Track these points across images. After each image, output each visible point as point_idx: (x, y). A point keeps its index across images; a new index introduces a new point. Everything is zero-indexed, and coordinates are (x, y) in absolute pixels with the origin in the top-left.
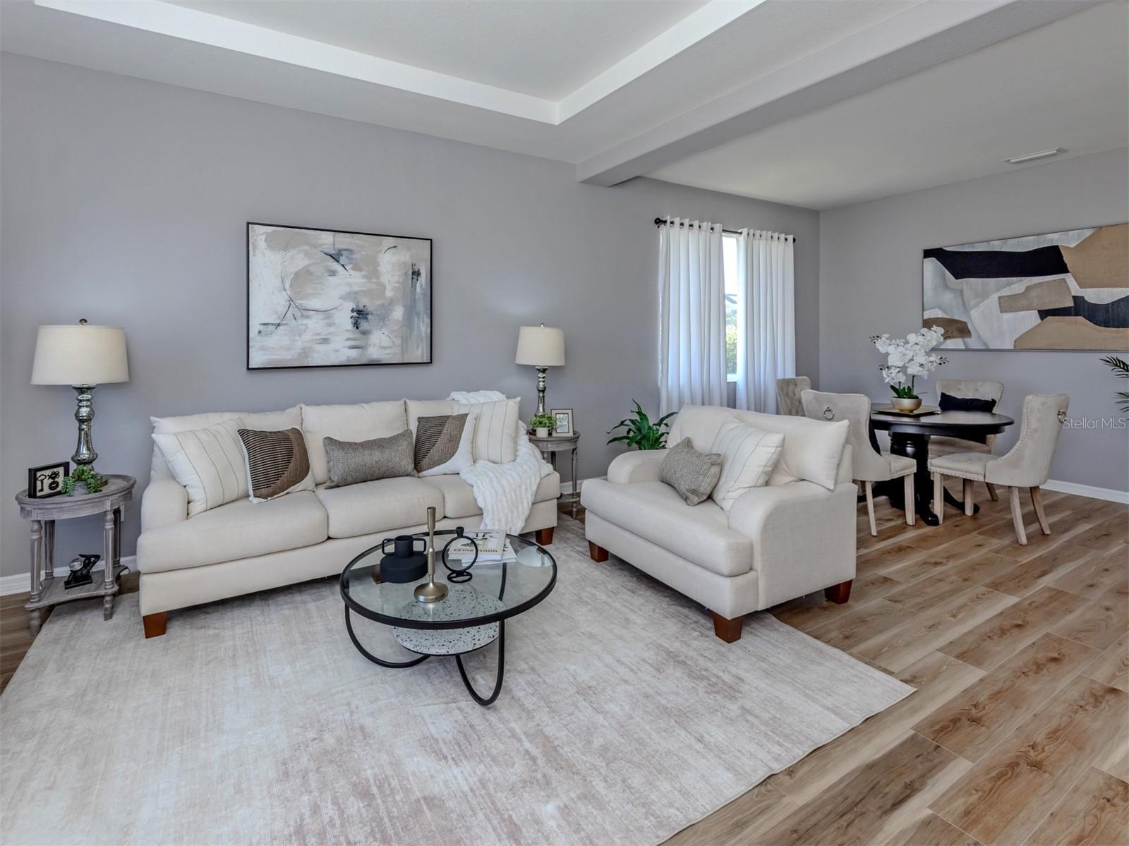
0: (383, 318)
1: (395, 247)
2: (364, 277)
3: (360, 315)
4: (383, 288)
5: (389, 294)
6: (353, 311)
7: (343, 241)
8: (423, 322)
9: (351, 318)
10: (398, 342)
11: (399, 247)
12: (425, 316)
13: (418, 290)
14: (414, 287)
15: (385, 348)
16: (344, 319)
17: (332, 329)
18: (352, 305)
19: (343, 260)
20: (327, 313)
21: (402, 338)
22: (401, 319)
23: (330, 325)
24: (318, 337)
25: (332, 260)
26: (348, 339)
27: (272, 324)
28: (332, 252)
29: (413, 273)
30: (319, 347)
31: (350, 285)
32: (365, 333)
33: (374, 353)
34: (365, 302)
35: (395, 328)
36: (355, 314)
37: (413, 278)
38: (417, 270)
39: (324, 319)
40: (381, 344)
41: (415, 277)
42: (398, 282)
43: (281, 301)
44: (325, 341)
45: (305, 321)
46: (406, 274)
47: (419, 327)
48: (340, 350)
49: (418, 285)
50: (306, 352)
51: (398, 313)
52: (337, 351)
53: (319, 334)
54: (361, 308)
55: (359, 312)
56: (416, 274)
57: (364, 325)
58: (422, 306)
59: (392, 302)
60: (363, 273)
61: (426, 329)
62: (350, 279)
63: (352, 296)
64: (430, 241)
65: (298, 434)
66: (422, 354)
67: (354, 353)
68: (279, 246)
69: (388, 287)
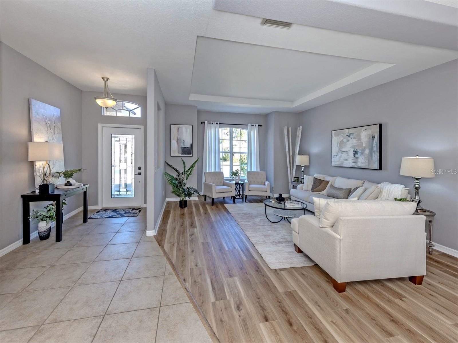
0: (362, 154)
1: (366, 129)
2: (357, 141)
3: (355, 152)
4: (362, 143)
5: (364, 145)
6: (353, 151)
7: (351, 131)
8: (376, 155)
9: (353, 153)
10: (367, 161)
11: (367, 129)
12: (377, 152)
13: (374, 143)
14: (373, 142)
15: (363, 163)
16: (351, 154)
17: (348, 157)
18: (353, 150)
19: (351, 137)
20: (347, 152)
21: (368, 160)
22: (368, 153)
23: (348, 155)
24: (345, 159)
25: (348, 137)
26: (352, 160)
27: (336, 155)
28: (348, 135)
29: (372, 137)
30: (345, 162)
31: (352, 143)
32: (357, 158)
33: (360, 165)
34: (357, 149)
35: (366, 157)
36: (354, 152)
37: (372, 139)
38: (374, 136)
39: (346, 154)
40: (362, 162)
41: (373, 139)
42: (367, 141)
43: (337, 149)
44: (346, 160)
45: (342, 154)
46: (370, 138)
47: (375, 156)
49: (374, 141)
50: (342, 163)
51: (367, 151)
52: (349, 163)
53: (345, 158)
54: (356, 150)
55: (355, 151)
56: (373, 137)
57: (356, 156)
58: (376, 148)
59: (365, 148)
60: (356, 139)
61: (377, 157)
62: (353, 142)
63: (353, 147)
64: (379, 125)
65: (328, 182)
66: (376, 166)
67: (354, 164)
68: (337, 135)
69: (364, 143)
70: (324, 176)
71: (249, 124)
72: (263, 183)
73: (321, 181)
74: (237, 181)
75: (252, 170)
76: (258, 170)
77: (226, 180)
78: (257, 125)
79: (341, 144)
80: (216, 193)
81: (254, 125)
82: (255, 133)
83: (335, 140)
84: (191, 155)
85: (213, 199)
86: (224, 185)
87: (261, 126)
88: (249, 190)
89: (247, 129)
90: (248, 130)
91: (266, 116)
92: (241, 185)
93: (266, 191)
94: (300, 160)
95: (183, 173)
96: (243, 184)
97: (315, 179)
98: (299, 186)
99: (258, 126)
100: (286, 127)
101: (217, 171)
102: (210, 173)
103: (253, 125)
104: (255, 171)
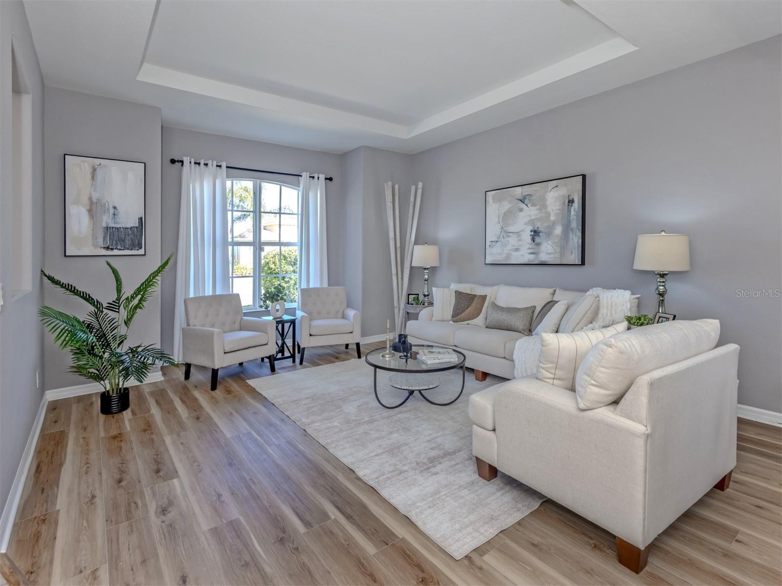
0: (549, 234)
1: (557, 186)
2: (537, 210)
3: (536, 233)
4: (549, 214)
5: (552, 218)
6: (531, 231)
7: (527, 190)
8: (576, 235)
9: (531, 235)
10: (558, 249)
11: (559, 186)
12: (577, 231)
13: (573, 213)
14: (569, 211)
15: (550, 254)
16: (527, 236)
17: (520, 243)
18: (531, 228)
19: (526, 201)
20: (518, 234)
21: (561, 247)
22: (560, 234)
23: (520, 240)
24: (514, 248)
25: (521, 202)
26: (529, 248)
27: (494, 241)
28: (521, 198)
29: (569, 202)
30: (515, 253)
31: (530, 216)
32: (538, 244)
33: (544, 257)
34: (539, 225)
35: (556, 241)
36: (532, 233)
37: (568, 205)
38: (571, 199)
39: (516, 237)
40: (548, 251)
41: (570, 204)
42: (559, 210)
43: (498, 228)
44: (517, 250)
45: (508, 239)
46: (564, 203)
47: (573, 239)
48: (524, 256)
49: (572, 210)
50: (508, 256)
51: (558, 230)
52: (523, 255)
53: (514, 246)
54: (536, 229)
55: (535, 231)
56: (571, 202)
57: (537, 240)
58: (575, 224)
59: (554, 223)
60: (537, 207)
61: (578, 240)
62: (530, 212)
63: (531, 222)
64: (582, 176)
65: (484, 298)
66: (575, 258)
67: (532, 257)
68: (497, 200)
69: (552, 214)
70: (473, 286)
71: (304, 174)
72: (340, 315)
73: (471, 298)
74: (278, 314)
75: (311, 286)
76: (325, 285)
77: (246, 314)
78: (322, 177)
79: (507, 217)
80: (225, 353)
81: (316, 176)
82: (317, 196)
83: (494, 210)
84: (142, 252)
85: (215, 372)
86: (241, 329)
87: (331, 179)
88: (311, 335)
89: (299, 187)
90: (301, 188)
91: (343, 157)
92: (287, 325)
93: (352, 333)
94: (422, 256)
95: (114, 307)
96: (293, 322)
97: (458, 294)
98: (424, 313)
99: (326, 179)
100: (390, 183)
101: (218, 292)
102: (199, 300)
103: (313, 177)
104: (318, 286)
